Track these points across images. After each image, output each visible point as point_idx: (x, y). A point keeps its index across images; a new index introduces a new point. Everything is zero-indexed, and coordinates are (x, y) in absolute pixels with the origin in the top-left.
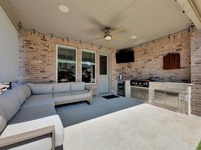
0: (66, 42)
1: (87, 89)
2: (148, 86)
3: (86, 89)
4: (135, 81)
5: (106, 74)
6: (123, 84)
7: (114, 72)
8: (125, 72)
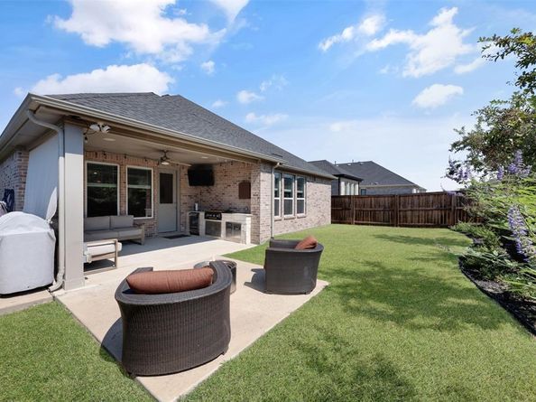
0: (101, 156)
1: (136, 225)
2: (220, 219)
3: (134, 224)
4: (211, 213)
5: (171, 202)
6: (197, 217)
7: (185, 199)
8: (204, 198)
